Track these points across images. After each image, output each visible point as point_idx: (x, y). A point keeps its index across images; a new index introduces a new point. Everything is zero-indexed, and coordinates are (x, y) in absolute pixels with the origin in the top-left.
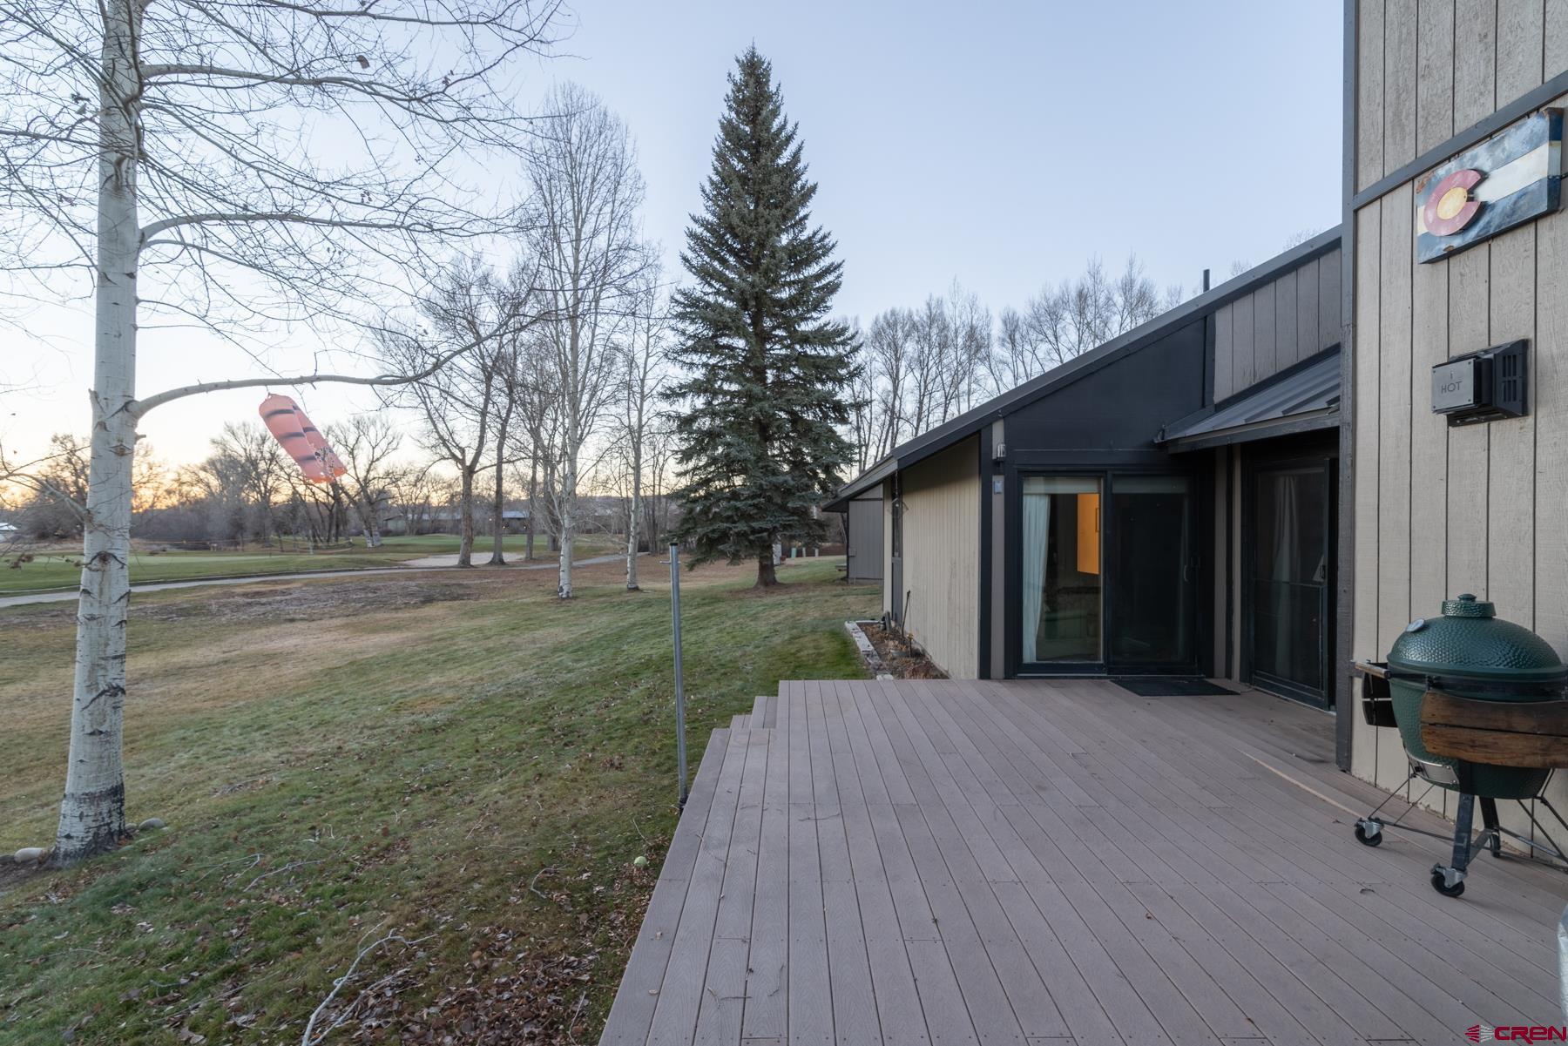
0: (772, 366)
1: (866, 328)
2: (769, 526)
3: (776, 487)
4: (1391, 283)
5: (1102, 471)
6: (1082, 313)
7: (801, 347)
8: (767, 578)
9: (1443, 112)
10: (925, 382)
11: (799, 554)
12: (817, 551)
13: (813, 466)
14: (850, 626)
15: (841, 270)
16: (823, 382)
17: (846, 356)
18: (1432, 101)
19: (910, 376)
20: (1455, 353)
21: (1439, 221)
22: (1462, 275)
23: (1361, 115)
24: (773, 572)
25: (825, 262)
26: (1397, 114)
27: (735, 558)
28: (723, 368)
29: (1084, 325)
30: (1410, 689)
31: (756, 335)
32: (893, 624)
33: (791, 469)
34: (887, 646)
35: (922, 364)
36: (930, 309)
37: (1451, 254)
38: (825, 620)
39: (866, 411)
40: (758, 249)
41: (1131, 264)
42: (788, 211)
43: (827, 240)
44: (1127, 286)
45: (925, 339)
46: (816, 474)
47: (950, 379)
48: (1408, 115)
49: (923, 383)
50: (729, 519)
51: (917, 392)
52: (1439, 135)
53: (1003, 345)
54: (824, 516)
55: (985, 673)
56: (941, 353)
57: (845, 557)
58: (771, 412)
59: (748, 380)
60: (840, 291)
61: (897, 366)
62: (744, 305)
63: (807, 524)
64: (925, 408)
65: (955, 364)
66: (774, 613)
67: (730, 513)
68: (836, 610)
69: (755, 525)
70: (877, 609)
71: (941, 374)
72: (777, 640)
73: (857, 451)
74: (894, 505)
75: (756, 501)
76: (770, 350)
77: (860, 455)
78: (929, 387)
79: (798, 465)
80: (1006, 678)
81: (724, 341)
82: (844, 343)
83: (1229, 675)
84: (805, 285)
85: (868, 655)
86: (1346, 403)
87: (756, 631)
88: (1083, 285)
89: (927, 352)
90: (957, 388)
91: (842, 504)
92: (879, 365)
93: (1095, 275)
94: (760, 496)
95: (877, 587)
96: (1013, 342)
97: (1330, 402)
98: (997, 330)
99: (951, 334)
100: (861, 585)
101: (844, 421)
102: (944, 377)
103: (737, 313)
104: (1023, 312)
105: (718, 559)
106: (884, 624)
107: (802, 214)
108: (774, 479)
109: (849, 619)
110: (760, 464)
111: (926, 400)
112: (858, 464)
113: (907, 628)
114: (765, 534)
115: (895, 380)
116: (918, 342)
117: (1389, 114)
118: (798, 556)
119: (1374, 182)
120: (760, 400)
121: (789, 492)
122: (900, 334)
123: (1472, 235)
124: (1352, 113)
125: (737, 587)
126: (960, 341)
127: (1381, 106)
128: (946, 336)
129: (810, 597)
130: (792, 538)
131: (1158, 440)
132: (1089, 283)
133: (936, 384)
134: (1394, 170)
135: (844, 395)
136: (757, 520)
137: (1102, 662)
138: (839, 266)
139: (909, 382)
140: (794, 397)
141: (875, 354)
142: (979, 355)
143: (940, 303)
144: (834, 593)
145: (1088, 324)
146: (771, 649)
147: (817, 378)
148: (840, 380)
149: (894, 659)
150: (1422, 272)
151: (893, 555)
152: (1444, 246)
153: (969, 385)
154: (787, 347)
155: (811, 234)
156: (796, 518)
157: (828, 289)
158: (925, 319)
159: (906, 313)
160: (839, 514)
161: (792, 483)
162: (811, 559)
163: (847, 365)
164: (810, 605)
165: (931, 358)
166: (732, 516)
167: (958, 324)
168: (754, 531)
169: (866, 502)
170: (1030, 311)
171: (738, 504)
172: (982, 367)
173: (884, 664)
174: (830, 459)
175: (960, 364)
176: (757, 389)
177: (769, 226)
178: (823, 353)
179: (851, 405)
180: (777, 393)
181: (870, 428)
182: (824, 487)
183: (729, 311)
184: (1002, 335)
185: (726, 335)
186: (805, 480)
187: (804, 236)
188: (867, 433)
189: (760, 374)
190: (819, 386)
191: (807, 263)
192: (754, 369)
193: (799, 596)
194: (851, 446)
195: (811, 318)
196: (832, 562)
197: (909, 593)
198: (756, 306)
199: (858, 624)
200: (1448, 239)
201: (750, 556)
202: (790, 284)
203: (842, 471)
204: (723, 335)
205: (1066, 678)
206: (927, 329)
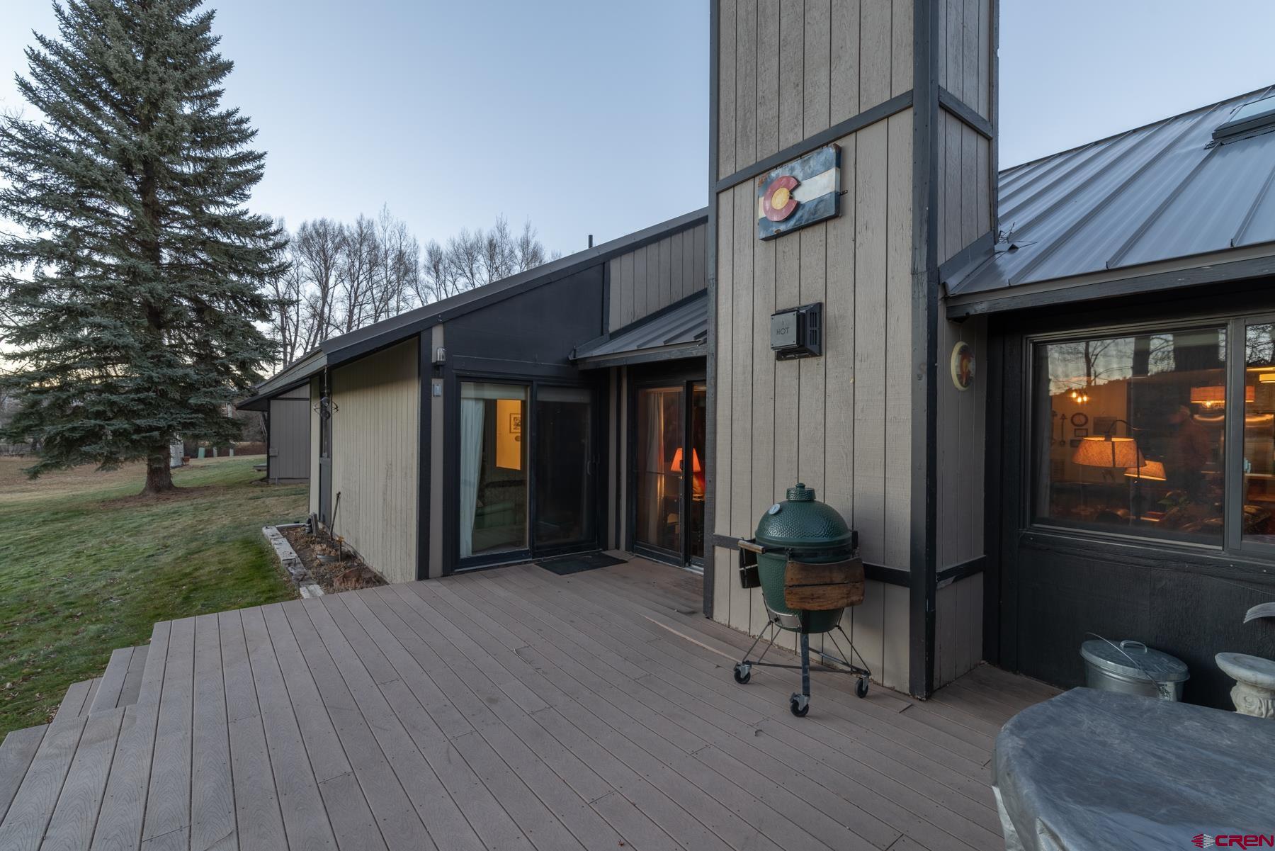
0: (168, 244)
1: (292, 230)
2: (162, 424)
3: (173, 381)
4: (740, 252)
5: (530, 381)
6: (492, 258)
7: (210, 230)
8: (160, 483)
9: (772, 133)
10: (356, 294)
11: (209, 454)
12: (231, 451)
13: (226, 361)
14: (268, 532)
15: (262, 162)
16: (240, 274)
17: (268, 251)
18: (766, 123)
19: (340, 286)
20: (780, 308)
21: (773, 210)
22: (784, 252)
23: (721, 122)
24: (169, 476)
25: (244, 148)
26: (745, 127)
27: (110, 461)
28: (94, 235)
29: (493, 269)
30: (773, 559)
31: (145, 205)
32: (320, 526)
33: (196, 363)
34: (313, 550)
35: (354, 278)
36: (361, 228)
37: (779, 235)
38: (237, 528)
39: (292, 311)
40: (147, 107)
41: (528, 228)
42: (193, 78)
43: (245, 126)
44: (525, 244)
45: (355, 255)
46: (228, 369)
47: (380, 294)
48: (751, 129)
49: (353, 295)
50: (98, 415)
51: (348, 302)
52: (769, 149)
53: (429, 273)
54: (240, 414)
55: (423, 573)
56: (371, 270)
57: (264, 456)
58: (167, 296)
59: (132, 255)
60: (261, 183)
61: (327, 274)
62: (128, 167)
63: (216, 423)
64: (355, 318)
65: (385, 282)
66: (166, 523)
67: (101, 408)
68: (253, 514)
69: (142, 422)
70: (302, 510)
71: (371, 289)
72: (166, 558)
73: (282, 349)
74: (322, 405)
75: (142, 396)
76: (165, 226)
77: (285, 355)
78: (360, 299)
79: (206, 357)
80: (443, 576)
81: (93, 202)
82: (266, 237)
83: (618, 547)
84: (214, 164)
85: (289, 565)
86: (710, 337)
87: (136, 550)
88: (492, 236)
89: (357, 266)
90: (387, 304)
91: (262, 402)
92: (306, 269)
93: (502, 230)
94: (148, 390)
95: (303, 486)
96: (437, 272)
97: (697, 337)
98: (423, 259)
99: (381, 254)
100: (285, 485)
101: (265, 317)
102: (375, 292)
103: (115, 173)
104: (445, 248)
105: (81, 463)
106: (311, 527)
107: (212, 88)
108: (170, 372)
109: (268, 524)
110: (150, 354)
111: (356, 311)
112: (282, 363)
113: (336, 530)
114: (156, 433)
115: (325, 289)
116: (348, 256)
117: (739, 126)
118: (206, 456)
119: (730, 174)
120: (150, 280)
121: (191, 387)
122: (330, 245)
123: (791, 224)
124: (715, 120)
125: (114, 495)
126: (390, 262)
127: (734, 119)
128: (376, 255)
129: (219, 502)
130: (197, 437)
131: (571, 358)
132: (497, 236)
133: (367, 297)
134: (741, 169)
135: (267, 291)
136: (144, 417)
137: (528, 548)
138: (260, 156)
139: (339, 291)
140: (199, 284)
141: (302, 259)
142: (406, 278)
143: (370, 224)
144: (251, 495)
145: (497, 268)
146: (154, 571)
147: (230, 267)
148: (260, 276)
149: (321, 565)
150: (760, 246)
151: (321, 456)
152: (775, 229)
153: (398, 302)
154: (191, 228)
155: (224, 112)
156: (200, 415)
157: (245, 177)
158: (356, 235)
159: (337, 226)
160: (259, 413)
161: (195, 377)
162: (224, 459)
163: (270, 260)
164: (219, 511)
165: (361, 272)
166: (104, 412)
167: (388, 246)
168: (138, 430)
169: (291, 402)
170: (451, 249)
171: (114, 398)
172: (410, 288)
173: (310, 572)
174: (246, 355)
175: (389, 282)
176: (146, 267)
177: (164, 86)
178: (238, 242)
179: (274, 302)
180: (175, 277)
181: (296, 330)
182: (239, 383)
183: (102, 168)
184: (427, 264)
185: (97, 196)
186: (214, 375)
187: (215, 112)
188: (293, 335)
189: (152, 252)
190: (234, 278)
191: (220, 143)
192: (143, 244)
193: (203, 501)
194: (273, 344)
195: (224, 203)
196: (250, 462)
197: (338, 495)
198: (145, 171)
199: (278, 529)
200: (778, 224)
201: (133, 459)
202: (196, 160)
203: (262, 368)
204: (91, 195)
205: (498, 567)
206: (358, 246)
